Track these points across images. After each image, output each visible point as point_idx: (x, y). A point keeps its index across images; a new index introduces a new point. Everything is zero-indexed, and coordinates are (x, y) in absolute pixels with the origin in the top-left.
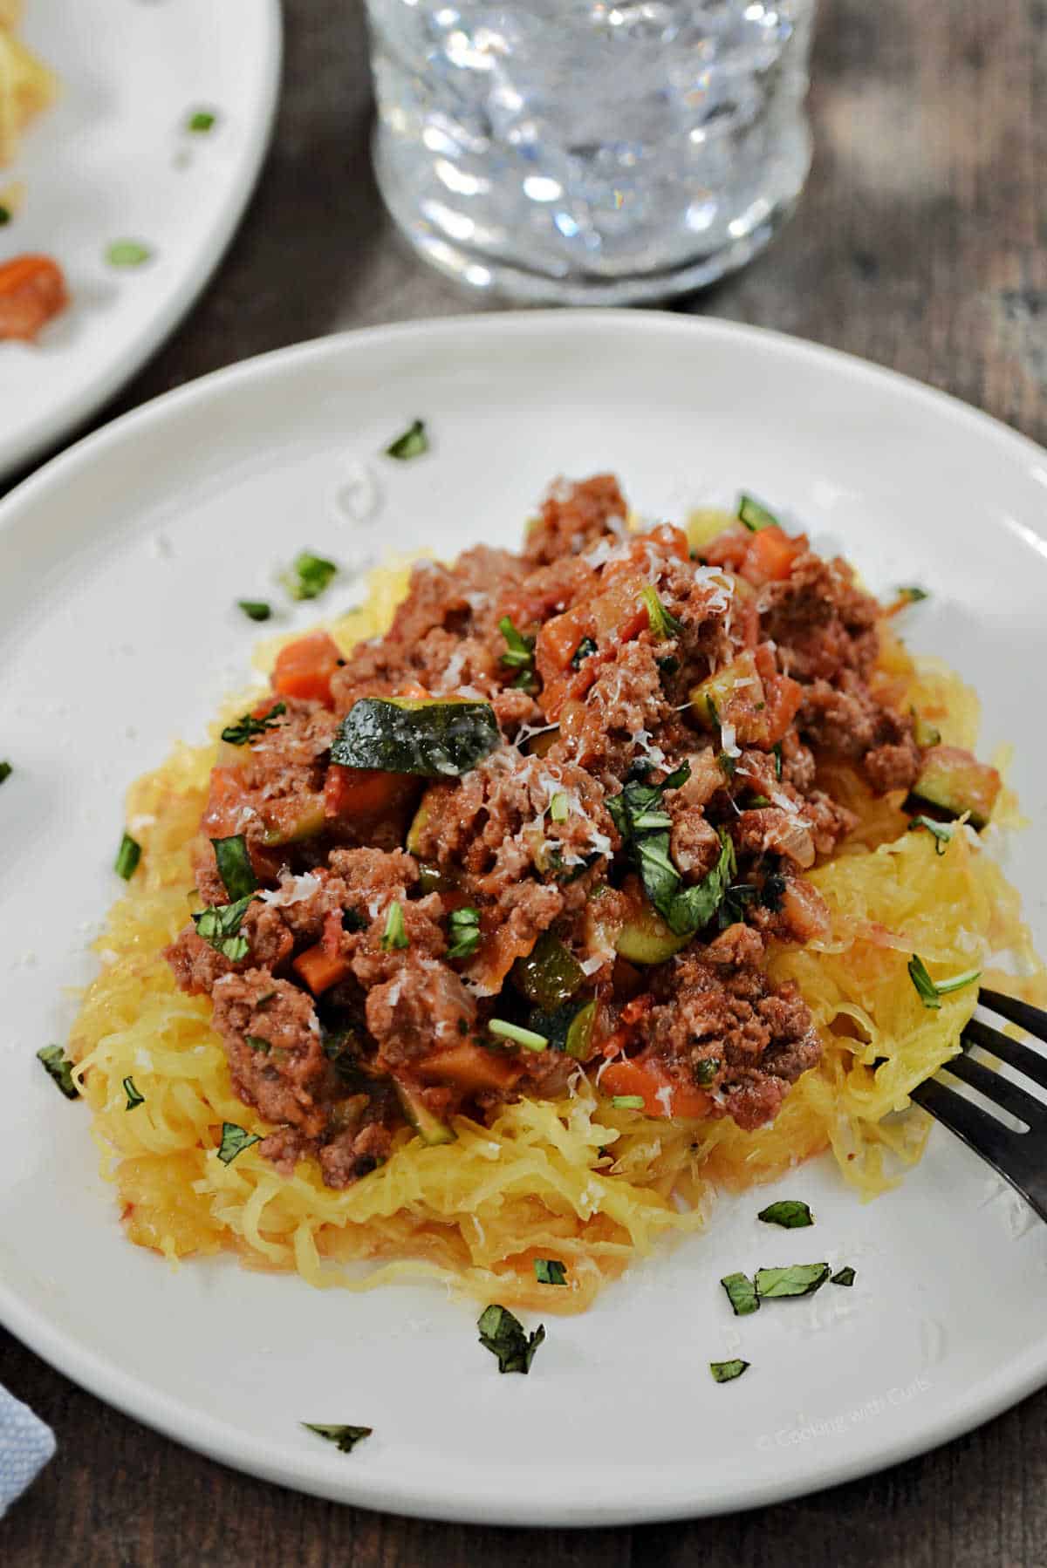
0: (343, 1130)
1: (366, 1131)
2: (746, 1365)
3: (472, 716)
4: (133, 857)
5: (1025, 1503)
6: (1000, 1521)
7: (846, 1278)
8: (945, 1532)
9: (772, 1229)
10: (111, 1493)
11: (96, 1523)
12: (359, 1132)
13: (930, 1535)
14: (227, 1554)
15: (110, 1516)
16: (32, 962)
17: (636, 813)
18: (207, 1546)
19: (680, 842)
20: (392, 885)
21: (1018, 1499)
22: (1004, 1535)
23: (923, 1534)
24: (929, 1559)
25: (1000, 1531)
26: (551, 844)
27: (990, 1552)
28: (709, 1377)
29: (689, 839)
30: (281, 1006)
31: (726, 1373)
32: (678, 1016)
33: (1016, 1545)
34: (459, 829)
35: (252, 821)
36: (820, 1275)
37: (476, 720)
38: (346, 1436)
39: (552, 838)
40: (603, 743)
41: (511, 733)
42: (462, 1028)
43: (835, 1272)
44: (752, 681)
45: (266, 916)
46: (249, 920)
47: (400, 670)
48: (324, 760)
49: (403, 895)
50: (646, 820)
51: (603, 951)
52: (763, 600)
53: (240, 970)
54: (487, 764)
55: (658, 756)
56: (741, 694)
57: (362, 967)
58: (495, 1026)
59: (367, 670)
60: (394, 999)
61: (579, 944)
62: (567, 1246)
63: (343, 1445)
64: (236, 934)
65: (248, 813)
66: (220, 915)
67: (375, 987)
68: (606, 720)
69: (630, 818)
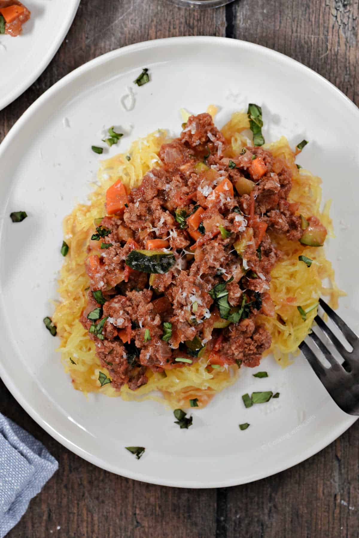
0: (134, 378)
1: (140, 380)
2: (249, 425)
3: (168, 258)
4: (66, 249)
5: (325, 461)
6: (318, 467)
7: (277, 395)
8: (302, 471)
9: (258, 379)
10: (74, 461)
11: (70, 471)
12: (139, 380)
13: (298, 472)
14: (107, 480)
15: (74, 469)
16: (38, 286)
17: (217, 293)
18: (101, 478)
19: (231, 298)
20: (146, 316)
21: (323, 460)
22: (319, 471)
23: (297, 472)
24: (298, 479)
25: (318, 470)
26: (193, 317)
27: (314, 477)
28: (238, 429)
29: (233, 297)
30: (115, 352)
31: (244, 427)
32: (230, 348)
33: (322, 475)
34: (165, 287)
35: (103, 286)
36: (270, 396)
37: (169, 258)
38: (138, 451)
39: (193, 314)
40: (208, 271)
41: (179, 251)
42: (168, 361)
43: (274, 394)
44: (252, 243)
45: (109, 329)
46: (104, 328)
47: (145, 216)
48: (123, 261)
49: (149, 319)
50: (220, 295)
51: (208, 337)
52: (256, 194)
53: (102, 341)
54: (172, 269)
55: (224, 271)
56: (249, 247)
57: (138, 344)
58: (177, 360)
59: (135, 219)
60: (148, 357)
61: (201, 333)
62: (199, 394)
63: (137, 455)
64: (101, 333)
65: (102, 284)
66: (96, 326)
67: (142, 351)
68: (209, 264)
69: (216, 295)
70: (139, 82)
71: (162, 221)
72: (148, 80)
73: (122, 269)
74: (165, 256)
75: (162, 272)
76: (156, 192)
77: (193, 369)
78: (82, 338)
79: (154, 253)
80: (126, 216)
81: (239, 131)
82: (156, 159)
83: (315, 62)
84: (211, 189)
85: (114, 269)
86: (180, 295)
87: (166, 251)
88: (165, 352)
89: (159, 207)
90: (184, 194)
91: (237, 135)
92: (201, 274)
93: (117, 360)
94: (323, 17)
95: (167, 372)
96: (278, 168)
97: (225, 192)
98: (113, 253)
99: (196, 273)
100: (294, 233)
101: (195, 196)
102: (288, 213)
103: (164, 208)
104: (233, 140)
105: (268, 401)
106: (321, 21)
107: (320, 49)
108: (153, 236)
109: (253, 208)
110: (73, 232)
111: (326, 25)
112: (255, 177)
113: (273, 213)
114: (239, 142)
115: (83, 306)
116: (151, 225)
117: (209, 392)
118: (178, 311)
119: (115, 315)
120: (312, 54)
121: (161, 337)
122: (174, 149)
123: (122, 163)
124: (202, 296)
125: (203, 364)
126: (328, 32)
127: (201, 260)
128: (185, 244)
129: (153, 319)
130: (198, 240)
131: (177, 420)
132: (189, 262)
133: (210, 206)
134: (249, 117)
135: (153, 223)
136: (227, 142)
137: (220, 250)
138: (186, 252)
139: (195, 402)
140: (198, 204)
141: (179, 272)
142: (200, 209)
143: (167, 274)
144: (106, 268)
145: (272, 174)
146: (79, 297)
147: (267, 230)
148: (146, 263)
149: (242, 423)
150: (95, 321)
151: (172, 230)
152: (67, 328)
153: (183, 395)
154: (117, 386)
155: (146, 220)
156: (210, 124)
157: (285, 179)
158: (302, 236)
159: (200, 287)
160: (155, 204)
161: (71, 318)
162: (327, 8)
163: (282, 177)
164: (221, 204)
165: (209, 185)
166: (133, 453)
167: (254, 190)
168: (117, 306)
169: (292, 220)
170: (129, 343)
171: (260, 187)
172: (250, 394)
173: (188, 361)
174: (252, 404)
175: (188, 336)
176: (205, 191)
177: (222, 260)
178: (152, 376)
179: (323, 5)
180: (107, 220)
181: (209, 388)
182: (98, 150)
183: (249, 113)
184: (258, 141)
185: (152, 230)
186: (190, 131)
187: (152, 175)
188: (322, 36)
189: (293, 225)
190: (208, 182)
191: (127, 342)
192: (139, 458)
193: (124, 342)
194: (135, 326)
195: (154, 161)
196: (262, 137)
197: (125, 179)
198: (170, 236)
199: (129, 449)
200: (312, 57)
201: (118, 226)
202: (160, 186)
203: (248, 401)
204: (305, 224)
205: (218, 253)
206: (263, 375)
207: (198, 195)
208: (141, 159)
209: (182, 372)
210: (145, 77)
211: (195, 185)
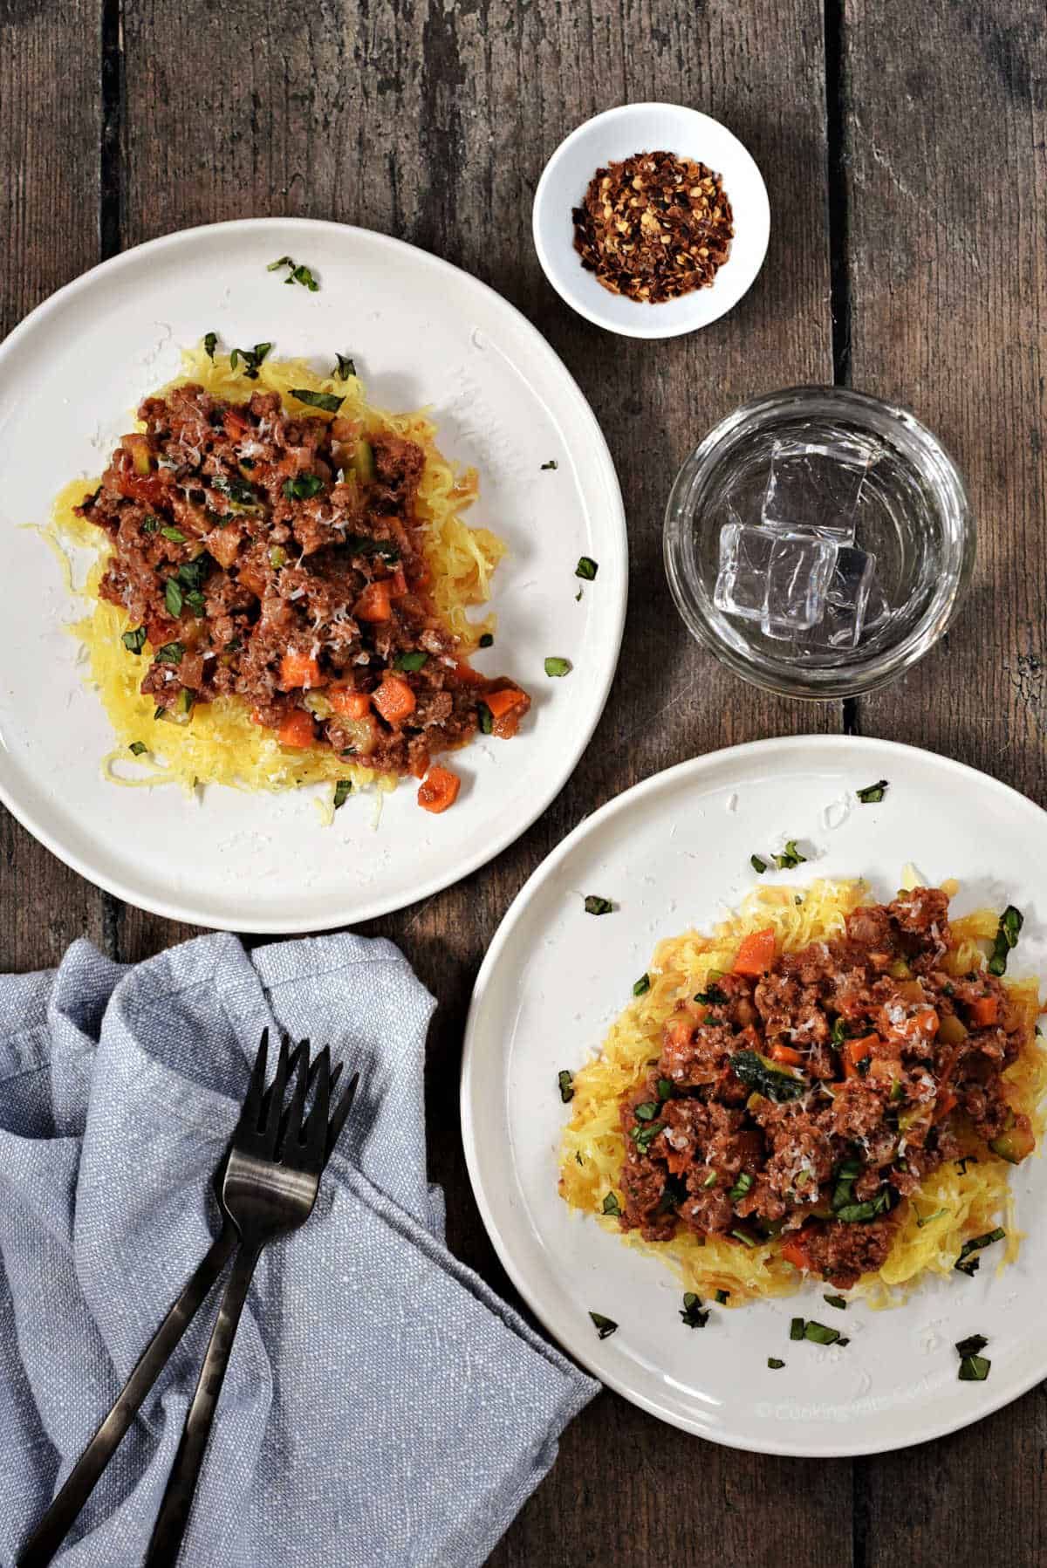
0: (657, 1226)
1: (665, 1232)
2: (783, 1365)
3: (795, 1084)
4: (644, 985)
7: (844, 1342)
9: (829, 1305)
12: (663, 1231)
17: (842, 1171)
19: (859, 1187)
20: (721, 1150)
26: (792, 1190)
28: (767, 1363)
30: (650, 1179)
31: (775, 1364)
34: (768, 1121)
35: (680, 1077)
36: (832, 1338)
37: (795, 1087)
38: (605, 1326)
39: (794, 1186)
40: (844, 1133)
41: (815, 1081)
42: (720, 1229)
43: (842, 1337)
44: (926, 1122)
45: (659, 1144)
46: (652, 1139)
47: (786, 1004)
48: (726, 1056)
49: (724, 1158)
50: (845, 1176)
51: (795, 1223)
52: (964, 1050)
53: (640, 1156)
54: (792, 1103)
55: (866, 1144)
56: (918, 1125)
57: (690, 1185)
58: (734, 1233)
59: (770, 1001)
60: (694, 1212)
61: (789, 1213)
62: (735, 1286)
63: (602, 1332)
64: (645, 1144)
65: (680, 1073)
66: (642, 1129)
67: (691, 1198)
68: (850, 1125)
69: (839, 1173)
70: (865, 796)
71: (810, 1024)
72: (880, 799)
73: (719, 1065)
74: (792, 1080)
75: (774, 1100)
76: (819, 977)
77: (748, 1252)
78: (609, 1133)
79: (779, 1068)
80: (759, 990)
81: (976, 937)
82: (841, 926)
83: (988, 761)
84: (904, 1015)
85: (708, 1061)
86: (787, 1151)
87: (797, 1073)
88: (723, 1214)
89: (813, 1002)
90: (860, 1001)
91: (971, 943)
92: (832, 1133)
93: (648, 1192)
94: (1000, 685)
95: (707, 1241)
96: (1010, 1023)
97: (924, 1032)
98: (717, 1036)
99: (827, 1126)
100: (987, 1127)
101: (877, 1013)
102: (993, 1096)
103: (820, 1006)
104: (962, 947)
105: (828, 1344)
106: (996, 694)
107: (997, 739)
108: (785, 1040)
109: (949, 1069)
110: (667, 966)
111: (1005, 700)
112: (973, 1023)
113: (972, 1088)
114: (969, 954)
115: (632, 1083)
116: (789, 1021)
117: (753, 1293)
118: (773, 1171)
119: (677, 1129)
120: (983, 747)
121: (728, 1191)
122: (874, 924)
123: (786, 902)
124: (818, 1166)
125: (764, 1252)
126: (1008, 711)
127: (841, 1111)
128: (827, 1073)
129: (729, 1161)
130: (849, 1080)
131: (684, 1310)
132: (821, 1104)
133: (892, 1040)
134: (1001, 924)
135: (794, 1018)
136: (953, 947)
137: (877, 1113)
138: (824, 1089)
139: (723, 1297)
140: (875, 1026)
141: (799, 1111)
142: (874, 1036)
143: (780, 1106)
144: (697, 1052)
145: (999, 1031)
146: (632, 1068)
147: (953, 1111)
148: (760, 1077)
149: (777, 1357)
150: (643, 1120)
151: (817, 1045)
152: (593, 1104)
153: (713, 1279)
154: (627, 1225)
155: (784, 1012)
156: (942, 912)
157: (1013, 1046)
158: (996, 1139)
159: (822, 1149)
160: (809, 995)
161: (604, 1092)
162: (1006, 674)
163: (1012, 1041)
164: (910, 1047)
165: (904, 1008)
166: (597, 1325)
167: (963, 1043)
168: (685, 1113)
169: (994, 1109)
170: (679, 1177)
171: (975, 1044)
172: (807, 1320)
173: (749, 1242)
174: (801, 1338)
175: (771, 1212)
176: (894, 1013)
177: (873, 1128)
178: (683, 1232)
179: (999, 668)
180: (729, 981)
181: (755, 1287)
182: (759, 865)
183: (1004, 919)
184: (998, 966)
185: (788, 1030)
186: (909, 910)
187: (826, 950)
188: (998, 719)
189: (992, 1117)
190: (905, 1004)
191: (676, 1174)
192: (602, 1337)
193: (671, 1171)
194: (698, 1156)
195: (834, 924)
196: (1005, 962)
197: (780, 930)
198: (811, 1051)
199: (594, 1317)
200: (984, 752)
201: (741, 997)
202: (829, 971)
203: (800, 1329)
204: (1010, 1123)
205: (872, 1115)
206: (839, 1303)
207: (882, 1016)
208: (818, 913)
209: (729, 1250)
210: (877, 793)
211: (883, 996)
